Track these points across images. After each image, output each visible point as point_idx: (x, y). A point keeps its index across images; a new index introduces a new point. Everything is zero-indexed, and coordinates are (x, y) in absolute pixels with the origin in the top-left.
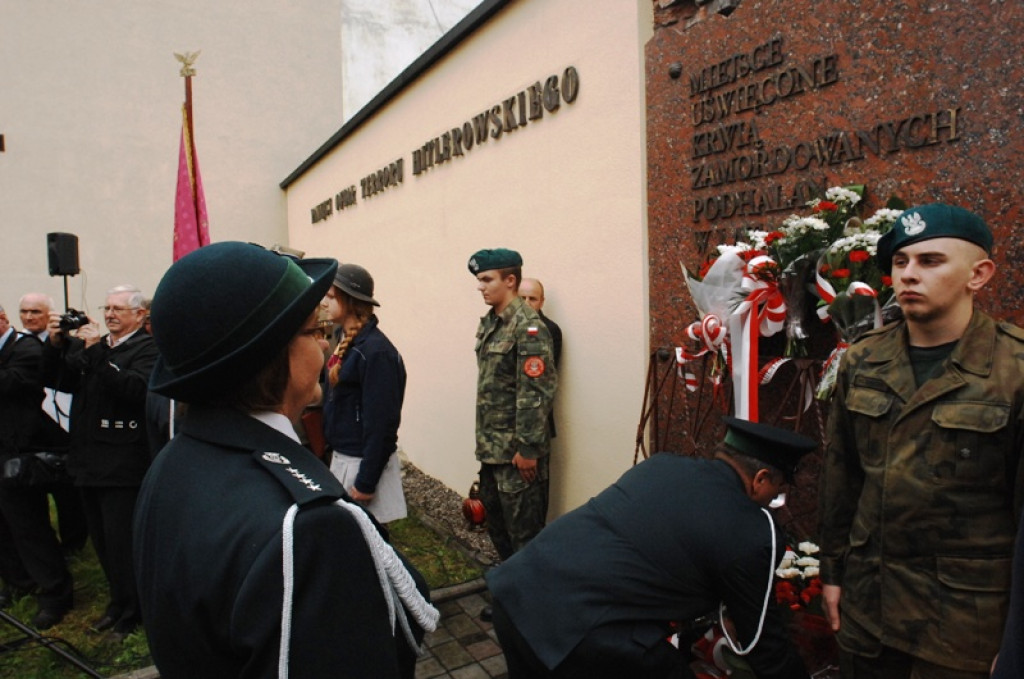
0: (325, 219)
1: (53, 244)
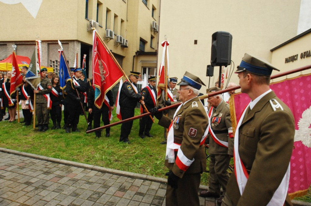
0: (293, 62)
1: (208, 68)
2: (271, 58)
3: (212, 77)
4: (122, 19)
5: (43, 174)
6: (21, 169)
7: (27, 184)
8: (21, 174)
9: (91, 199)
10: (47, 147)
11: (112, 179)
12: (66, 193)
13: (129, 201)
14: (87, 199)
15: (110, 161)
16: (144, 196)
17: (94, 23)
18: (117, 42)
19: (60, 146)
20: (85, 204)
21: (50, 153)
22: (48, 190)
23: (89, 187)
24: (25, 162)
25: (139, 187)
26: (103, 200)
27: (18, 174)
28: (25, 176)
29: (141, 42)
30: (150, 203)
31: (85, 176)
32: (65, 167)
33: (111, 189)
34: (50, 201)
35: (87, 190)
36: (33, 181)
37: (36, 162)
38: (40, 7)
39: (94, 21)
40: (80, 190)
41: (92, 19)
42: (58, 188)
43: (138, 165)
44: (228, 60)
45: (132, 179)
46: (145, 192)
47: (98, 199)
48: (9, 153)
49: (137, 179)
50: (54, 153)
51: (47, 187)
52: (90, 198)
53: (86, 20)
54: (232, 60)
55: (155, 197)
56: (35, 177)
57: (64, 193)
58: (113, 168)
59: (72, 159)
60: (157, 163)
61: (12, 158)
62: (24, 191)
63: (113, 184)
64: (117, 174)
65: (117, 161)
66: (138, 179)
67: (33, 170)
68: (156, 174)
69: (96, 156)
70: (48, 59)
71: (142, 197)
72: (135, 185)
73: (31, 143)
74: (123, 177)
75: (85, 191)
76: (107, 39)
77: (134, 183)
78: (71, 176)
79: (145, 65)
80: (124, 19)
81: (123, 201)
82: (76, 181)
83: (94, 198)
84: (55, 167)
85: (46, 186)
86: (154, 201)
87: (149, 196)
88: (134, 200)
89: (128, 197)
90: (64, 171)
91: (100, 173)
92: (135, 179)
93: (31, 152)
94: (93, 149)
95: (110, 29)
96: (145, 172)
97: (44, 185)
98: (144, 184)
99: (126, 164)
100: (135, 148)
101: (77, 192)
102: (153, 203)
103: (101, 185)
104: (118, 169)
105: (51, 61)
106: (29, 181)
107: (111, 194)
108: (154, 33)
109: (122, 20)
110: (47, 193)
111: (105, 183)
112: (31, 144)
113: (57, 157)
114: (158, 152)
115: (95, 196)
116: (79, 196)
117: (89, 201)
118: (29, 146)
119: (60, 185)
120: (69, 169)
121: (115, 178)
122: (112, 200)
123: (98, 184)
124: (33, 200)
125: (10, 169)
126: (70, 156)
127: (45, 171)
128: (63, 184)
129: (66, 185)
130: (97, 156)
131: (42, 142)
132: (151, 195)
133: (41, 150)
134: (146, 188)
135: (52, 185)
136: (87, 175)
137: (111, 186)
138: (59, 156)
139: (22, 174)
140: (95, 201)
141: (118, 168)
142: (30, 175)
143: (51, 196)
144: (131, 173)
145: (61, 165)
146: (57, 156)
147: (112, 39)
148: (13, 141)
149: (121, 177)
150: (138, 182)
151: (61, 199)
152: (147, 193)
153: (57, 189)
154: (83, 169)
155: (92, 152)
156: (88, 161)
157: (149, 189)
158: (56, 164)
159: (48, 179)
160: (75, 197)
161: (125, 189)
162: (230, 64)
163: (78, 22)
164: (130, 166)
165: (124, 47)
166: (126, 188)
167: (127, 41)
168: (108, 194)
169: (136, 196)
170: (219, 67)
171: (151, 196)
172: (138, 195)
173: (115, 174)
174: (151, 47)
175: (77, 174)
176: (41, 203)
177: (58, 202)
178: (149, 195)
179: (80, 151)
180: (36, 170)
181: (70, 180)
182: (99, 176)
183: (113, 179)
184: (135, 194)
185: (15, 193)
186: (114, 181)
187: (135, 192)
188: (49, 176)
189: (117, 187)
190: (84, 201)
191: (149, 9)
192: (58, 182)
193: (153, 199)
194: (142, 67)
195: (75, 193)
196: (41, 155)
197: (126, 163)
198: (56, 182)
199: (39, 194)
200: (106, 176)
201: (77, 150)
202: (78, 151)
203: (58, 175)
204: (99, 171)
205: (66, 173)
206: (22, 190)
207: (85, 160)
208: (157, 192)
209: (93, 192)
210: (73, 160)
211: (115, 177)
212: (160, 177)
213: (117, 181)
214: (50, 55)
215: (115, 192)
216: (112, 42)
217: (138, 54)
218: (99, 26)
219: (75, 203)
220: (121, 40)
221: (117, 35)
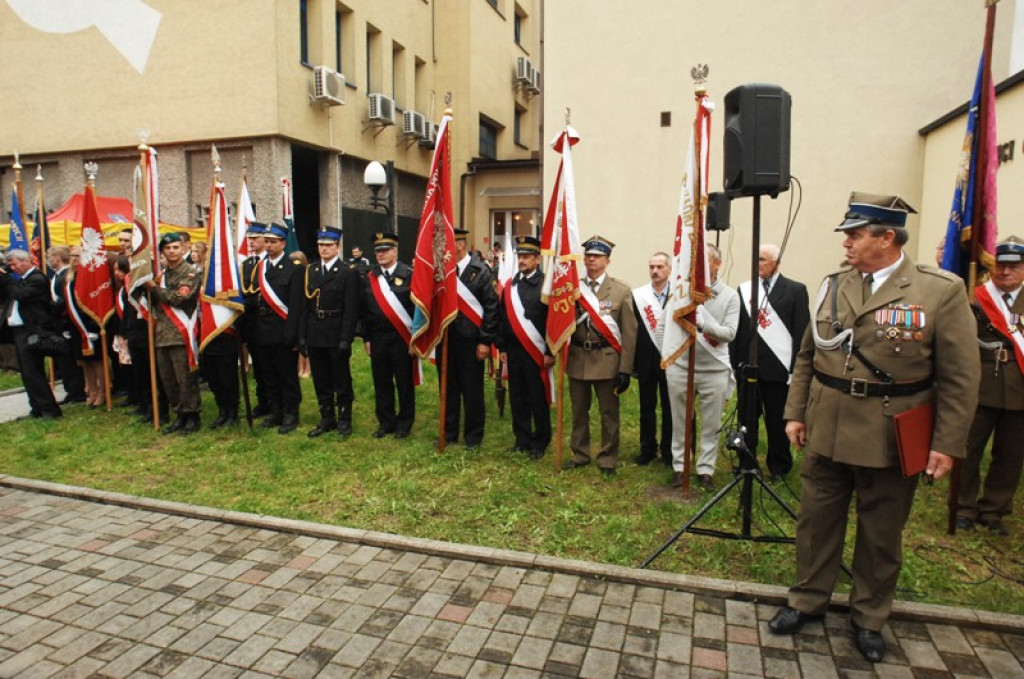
1: (713, 204)
2: (923, 158)
3: (727, 231)
4: (419, 56)
5: (212, 560)
6: (148, 548)
7: (171, 593)
8: (148, 564)
9: (369, 632)
10: (217, 480)
11: (427, 571)
12: (292, 614)
13: (486, 633)
14: (358, 632)
15: (415, 516)
16: (532, 618)
17: (330, 77)
18: (406, 134)
19: (255, 475)
20: (355, 647)
21: (227, 496)
22: (237, 608)
23: (360, 596)
24: (153, 527)
25: (513, 592)
26: (407, 632)
27: (139, 565)
28: (161, 568)
29: (484, 129)
30: (553, 637)
31: (343, 562)
32: (276, 539)
33: (426, 599)
34: (246, 640)
35: (353, 604)
36: (187, 581)
37: (188, 527)
38: (157, 37)
39: (327, 68)
40: (333, 604)
41: (321, 64)
42: (267, 602)
43: (505, 524)
44: (778, 176)
45: (489, 568)
46: (533, 606)
47: (391, 630)
48: (101, 501)
49: (505, 568)
50: (239, 497)
51: (233, 599)
52: (366, 629)
53: (305, 69)
54: (792, 173)
55: (567, 621)
56: (190, 569)
57: (283, 614)
58: (429, 535)
59: (297, 513)
60: (562, 518)
61: (114, 517)
62: (166, 613)
63: (431, 586)
64: (440, 554)
65: (437, 514)
66: (509, 566)
67: (184, 552)
68: (565, 550)
69: (368, 501)
70: (190, 202)
71: (526, 620)
72: (501, 585)
73: (164, 468)
74: (461, 562)
75: (348, 608)
76: (375, 127)
77: (497, 579)
78: (298, 565)
79: (499, 205)
80: (426, 57)
81: (469, 634)
82: (318, 580)
83: (378, 629)
84: (246, 539)
85: (228, 595)
86: (563, 630)
87: (549, 618)
88: (502, 629)
89: (483, 622)
90: (276, 551)
91: (387, 552)
92: (498, 568)
93: (168, 496)
94: (359, 481)
95: (381, 91)
96: (529, 544)
97: (220, 593)
98: (529, 582)
99: (466, 522)
100: (490, 471)
101: (326, 610)
102: (560, 638)
103: (396, 588)
104: (442, 539)
105: (199, 207)
106: (176, 583)
107: (428, 613)
108: (526, 98)
109: (417, 58)
110: (234, 619)
111: (408, 582)
112: (164, 473)
113: (252, 508)
114: (565, 482)
115: (381, 622)
116: (333, 621)
117: (366, 637)
118: (158, 477)
119: (269, 592)
120: (290, 544)
121: (436, 567)
122: (433, 632)
123: (386, 587)
124: (197, 637)
125: (113, 549)
126: (291, 503)
127: (220, 552)
128: (278, 590)
129: (287, 590)
130: (374, 501)
131: (197, 465)
132: (554, 613)
133: (198, 490)
134: (535, 591)
135: (245, 592)
136: (350, 560)
137: (426, 591)
138: (255, 505)
139: (152, 564)
140: (383, 635)
141: (444, 536)
142: (177, 566)
143: (247, 626)
144: (485, 548)
145: (264, 534)
146: (251, 505)
147: (391, 124)
148: (109, 466)
149: (455, 561)
150: (508, 577)
151: (278, 632)
152: (541, 609)
153: (261, 604)
154: (336, 543)
155: (355, 489)
156: (345, 518)
157: (545, 594)
158: (249, 531)
159: (233, 577)
160: (321, 625)
161: (469, 598)
162: (786, 189)
163: (278, 77)
164: (481, 527)
165: (429, 148)
166: (473, 596)
167: (436, 127)
168: (421, 613)
169: (508, 619)
170: (750, 200)
171: (554, 616)
172: (512, 614)
173: (436, 555)
174: (517, 143)
175: (318, 559)
176: (220, 646)
177: (270, 642)
178: (548, 612)
179: (317, 488)
180: (190, 550)
181: (297, 576)
182: (387, 562)
183: (429, 569)
184: (504, 612)
185: (142, 618)
186: (433, 575)
187: (503, 607)
188: (233, 565)
189: (446, 594)
190: (348, 637)
191: (504, 19)
192: (263, 583)
193: (562, 626)
194: (491, 210)
195: (320, 615)
196: (201, 505)
197: (465, 518)
198: (257, 585)
199: (212, 620)
200: (408, 562)
201: (307, 485)
202: (311, 487)
203: (261, 563)
204: (384, 546)
205: (284, 555)
206: (158, 610)
207: (337, 515)
208: (570, 604)
209: (373, 610)
210: (300, 517)
211: (435, 562)
212: (577, 558)
213: (443, 575)
214: (195, 188)
215: (442, 609)
216: (389, 135)
217: (475, 170)
218: (345, 87)
219: (322, 643)
220: (418, 126)
221: (405, 112)
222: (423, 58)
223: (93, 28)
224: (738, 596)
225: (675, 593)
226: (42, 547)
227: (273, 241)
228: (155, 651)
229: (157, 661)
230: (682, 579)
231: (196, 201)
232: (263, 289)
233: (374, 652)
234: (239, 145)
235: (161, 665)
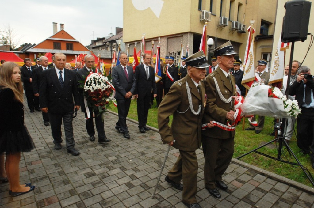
9: (156, 152)
12: (143, 145)
17: (207, 13)
18: (232, 29)
20: (151, 154)
22: (134, 142)
29: (263, 25)
34: (131, 147)
40: (153, 146)
41: (205, 10)
42: (140, 142)
44: (299, 33)
47: (161, 154)
51: (134, 140)
53: (198, 11)
57: (142, 145)
70: (167, 51)
76: (222, 27)
78: (152, 137)
79: (265, 51)
82: (153, 141)
83: (158, 153)
86: (201, 166)
95: (225, 16)
101: (150, 147)
105: (169, 53)
107: (171, 153)
109: (239, 3)
110: (132, 143)
115: (159, 152)
116: (150, 149)
117: (154, 153)
120: (153, 133)
122: (170, 156)
128: (144, 141)
129: (146, 141)
135: (138, 139)
143: (133, 145)
147: (226, 26)
151: (138, 148)
159: (137, 136)
160: (147, 149)
163: (191, 15)
165: (241, 32)
167: (244, 26)
170: (291, 43)
175: (156, 137)
176: (126, 147)
177: (135, 149)
181: (150, 139)
188: (139, 134)
190: (151, 152)
192: (143, 139)
194: (262, 53)
198: (141, 139)
203: (145, 135)
205: (150, 135)
214: (169, 48)
215: (175, 153)
216: (226, 29)
217: (257, 39)
218: (211, 15)
219: (145, 152)
220: (237, 26)
221: (233, 21)
222: (242, 3)
223: (149, 8)
224: (263, 174)
225: (242, 167)
226: (109, 123)
227: (170, 61)
228: (115, 144)
229: (114, 146)
230: (246, 164)
231: (169, 51)
232: (167, 73)
233: (154, 156)
234: (180, 35)
235: (115, 147)
